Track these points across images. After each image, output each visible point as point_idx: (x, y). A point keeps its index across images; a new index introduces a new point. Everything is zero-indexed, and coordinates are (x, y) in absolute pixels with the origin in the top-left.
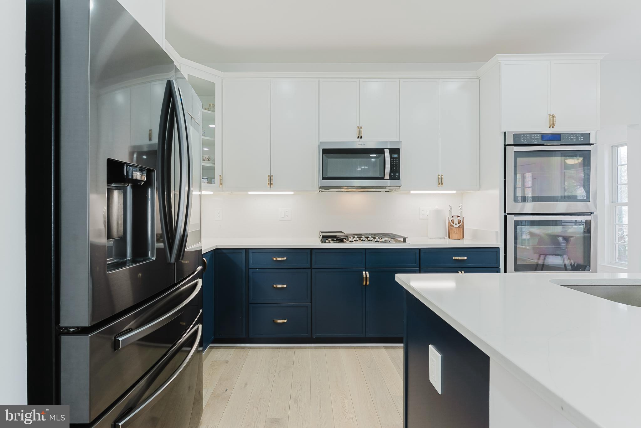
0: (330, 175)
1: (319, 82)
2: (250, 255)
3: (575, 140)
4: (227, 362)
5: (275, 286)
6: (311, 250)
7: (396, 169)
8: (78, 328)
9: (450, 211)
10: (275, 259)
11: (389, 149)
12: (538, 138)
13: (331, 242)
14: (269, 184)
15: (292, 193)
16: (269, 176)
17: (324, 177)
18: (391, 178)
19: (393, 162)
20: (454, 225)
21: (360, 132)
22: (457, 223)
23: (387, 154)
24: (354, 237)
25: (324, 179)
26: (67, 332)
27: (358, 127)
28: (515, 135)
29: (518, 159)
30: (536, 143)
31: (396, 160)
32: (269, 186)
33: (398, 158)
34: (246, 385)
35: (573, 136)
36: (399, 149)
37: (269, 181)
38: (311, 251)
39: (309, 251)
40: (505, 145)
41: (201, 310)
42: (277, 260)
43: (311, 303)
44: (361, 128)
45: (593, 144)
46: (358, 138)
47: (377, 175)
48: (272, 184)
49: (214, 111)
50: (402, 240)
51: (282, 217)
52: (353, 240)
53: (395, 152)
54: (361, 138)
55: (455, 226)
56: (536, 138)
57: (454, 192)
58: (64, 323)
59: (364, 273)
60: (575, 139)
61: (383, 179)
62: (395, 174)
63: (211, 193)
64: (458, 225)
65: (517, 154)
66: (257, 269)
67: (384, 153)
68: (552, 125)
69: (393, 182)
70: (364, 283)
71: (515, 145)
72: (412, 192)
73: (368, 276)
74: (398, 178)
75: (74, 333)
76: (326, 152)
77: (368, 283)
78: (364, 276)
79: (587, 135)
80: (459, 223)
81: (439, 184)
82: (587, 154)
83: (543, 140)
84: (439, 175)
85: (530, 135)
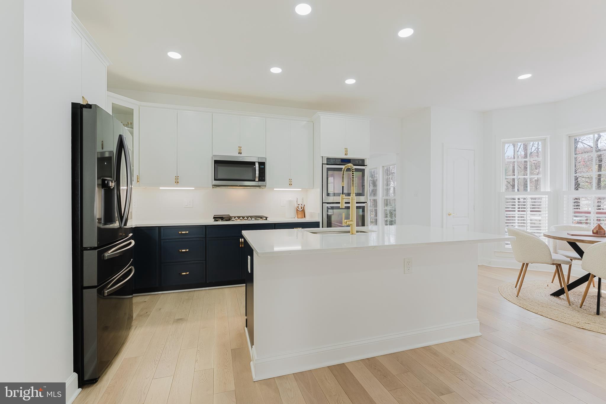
0: (219, 177)
1: (212, 115)
2: (162, 230)
4: (145, 301)
5: (180, 251)
7: (263, 175)
8: (91, 247)
9: (297, 201)
10: (180, 232)
11: (258, 162)
13: (221, 221)
14: (176, 182)
15: (194, 188)
16: (176, 177)
17: (215, 178)
18: (259, 180)
19: (261, 171)
20: (299, 209)
21: (240, 150)
22: (301, 209)
23: (257, 165)
24: (235, 218)
25: (215, 180)
26: (86, 249)
27: (239, 147)
28: (328, 159)
29: (329, 172)
30: (338, 163)
31: (263, 170)
32: (176, 184)
33: (264, 168)
34: (160, 309)
35: (356, 161)
36: (264, 163)
37: (175, 180)
38: (206, 227)
39: (204, 227)
40: (323, 164)
41: (132, 259)
42: (181, 234)
43: (206, 260)
44: (241, 147)
45: (367, 165)
46: (239, 153)
47: (251, 179)
48: (178, 182)
49: (133, 128)
50: (265, 218)
51: (186, 205)
52: (234, 219)
53: (262, 165)
54: (241, 154)
55: (299, 210)
57: (301, 190)
58: (85, 245)
59: (241, 239)
60: (358, 162)
61: (254, 181)
62: (262, 178)
64: (301, 210)
65: (328, 169)
66: (167, 240)
67: (255, 165)
68: (346, 154)
69: (260, 183)
70: (241, 246)
71: (327, 164)
72: (275, 189)
73: (243, 241)
74: (264, 180)
75: (89, 250)
76: (216, 162)
77: (243, 246)
78: (241, 241)
79: (363, 161)
80: (302, 209)
81: (290, 184)
82: (363, 171)
83: (342, 162)
84: (289, 179)
85: (335, 159)
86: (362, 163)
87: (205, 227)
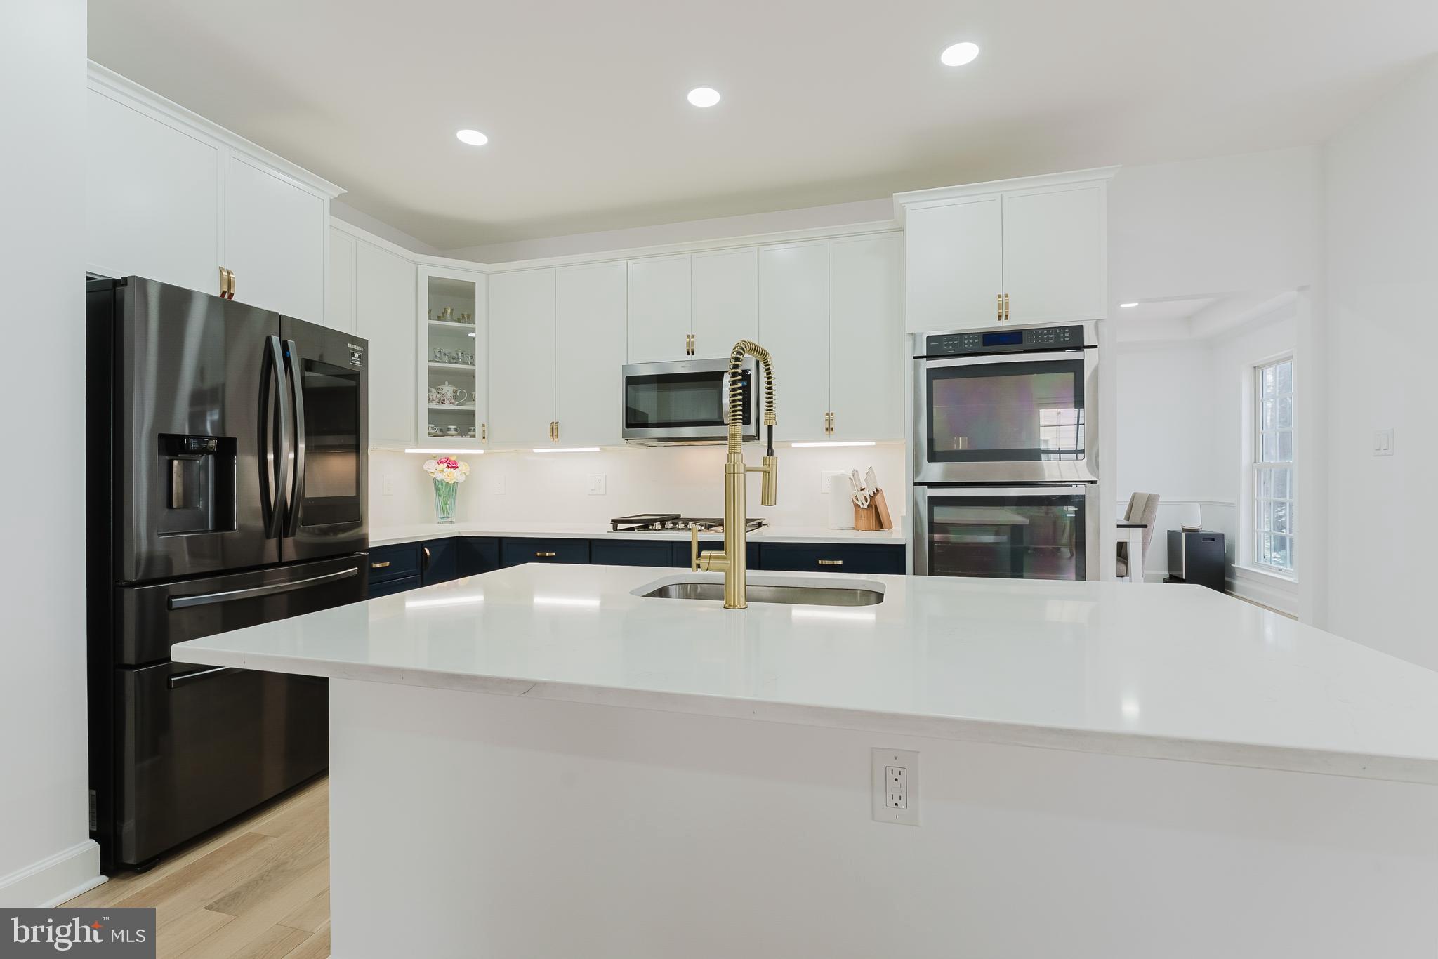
0: (638, 419)
1: (627, 264)
2: (505, 547)
3: (1051, 341)
6: (590, 541)
9: (852, 479)
10: (539, 554)
12: (955, 342)
14: (552, 435)
15: (598, 449)
16: (553, 423)
17: (629, 422)
20: (860, 504)
21: (691, 343)
22: (864, 502)
23: (727, 380)
25: (629, 425)
27: (688, 336)
28: (930, 338)
30: (971, 351)
31: (744, 392)
32: (553, 439)
33: (748, 389)
35: (1048, 333)
36: (748, 373)
37: (552, 430)
38: (590, 543)
40: (914, 357)
42: (541, 557)
44: (693, 336)
45: (1092, 346)
46: (688, 354)
47: (715, 418)
48: (557, 434)
49: (474, 324)
51: (592, 490)
53: (742, 377)
54: (693, 353)
55: (861, 506)
56: (951, 343)
60: (1051, 338)
61: (721, 423)
63: (482, 452)
64: (866, 505)
65: (932, 373)
67: (722, 380)
68: (1004, 315)
71: (928, 357)
72: (794, 445)
74: (747, 421)
76: (632, 381)
79: (1078, 331)
80: (866, 501)
81: (827, 429)
82: (1077, 366)
83: (985, 344)
84: (827, 414)
85: (961, 337)
86: (1073, 337)
87: (588, 544)
